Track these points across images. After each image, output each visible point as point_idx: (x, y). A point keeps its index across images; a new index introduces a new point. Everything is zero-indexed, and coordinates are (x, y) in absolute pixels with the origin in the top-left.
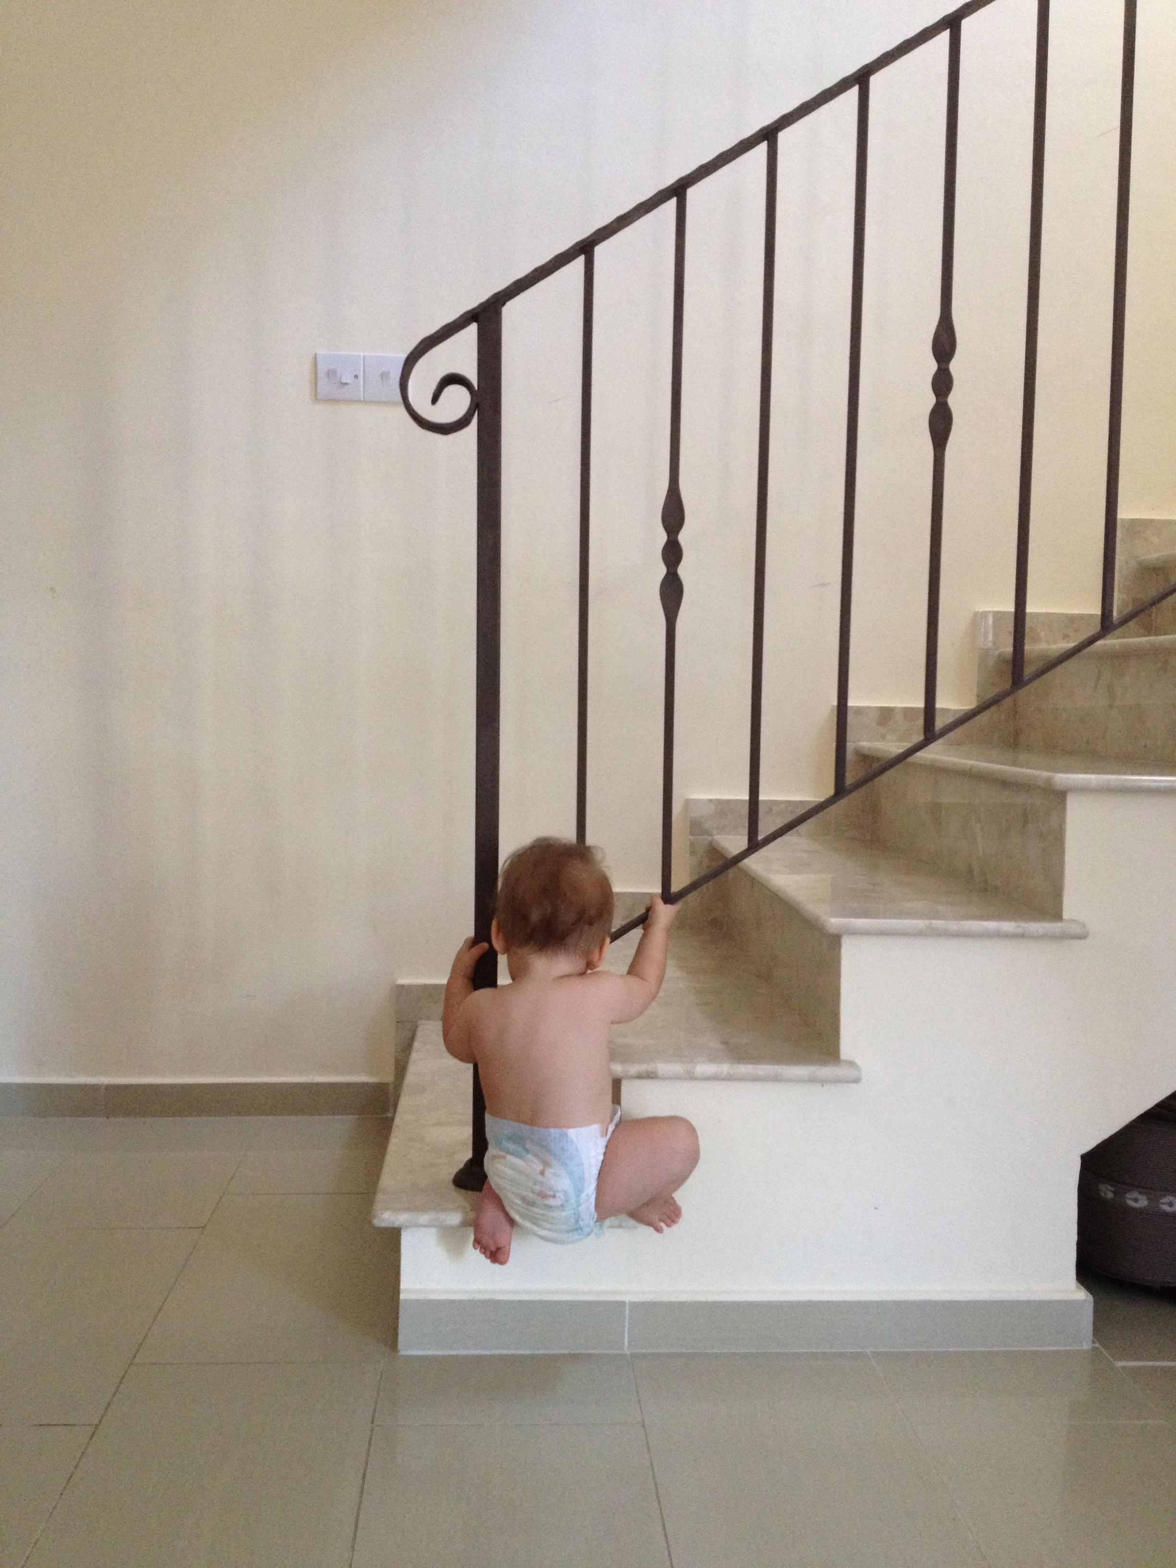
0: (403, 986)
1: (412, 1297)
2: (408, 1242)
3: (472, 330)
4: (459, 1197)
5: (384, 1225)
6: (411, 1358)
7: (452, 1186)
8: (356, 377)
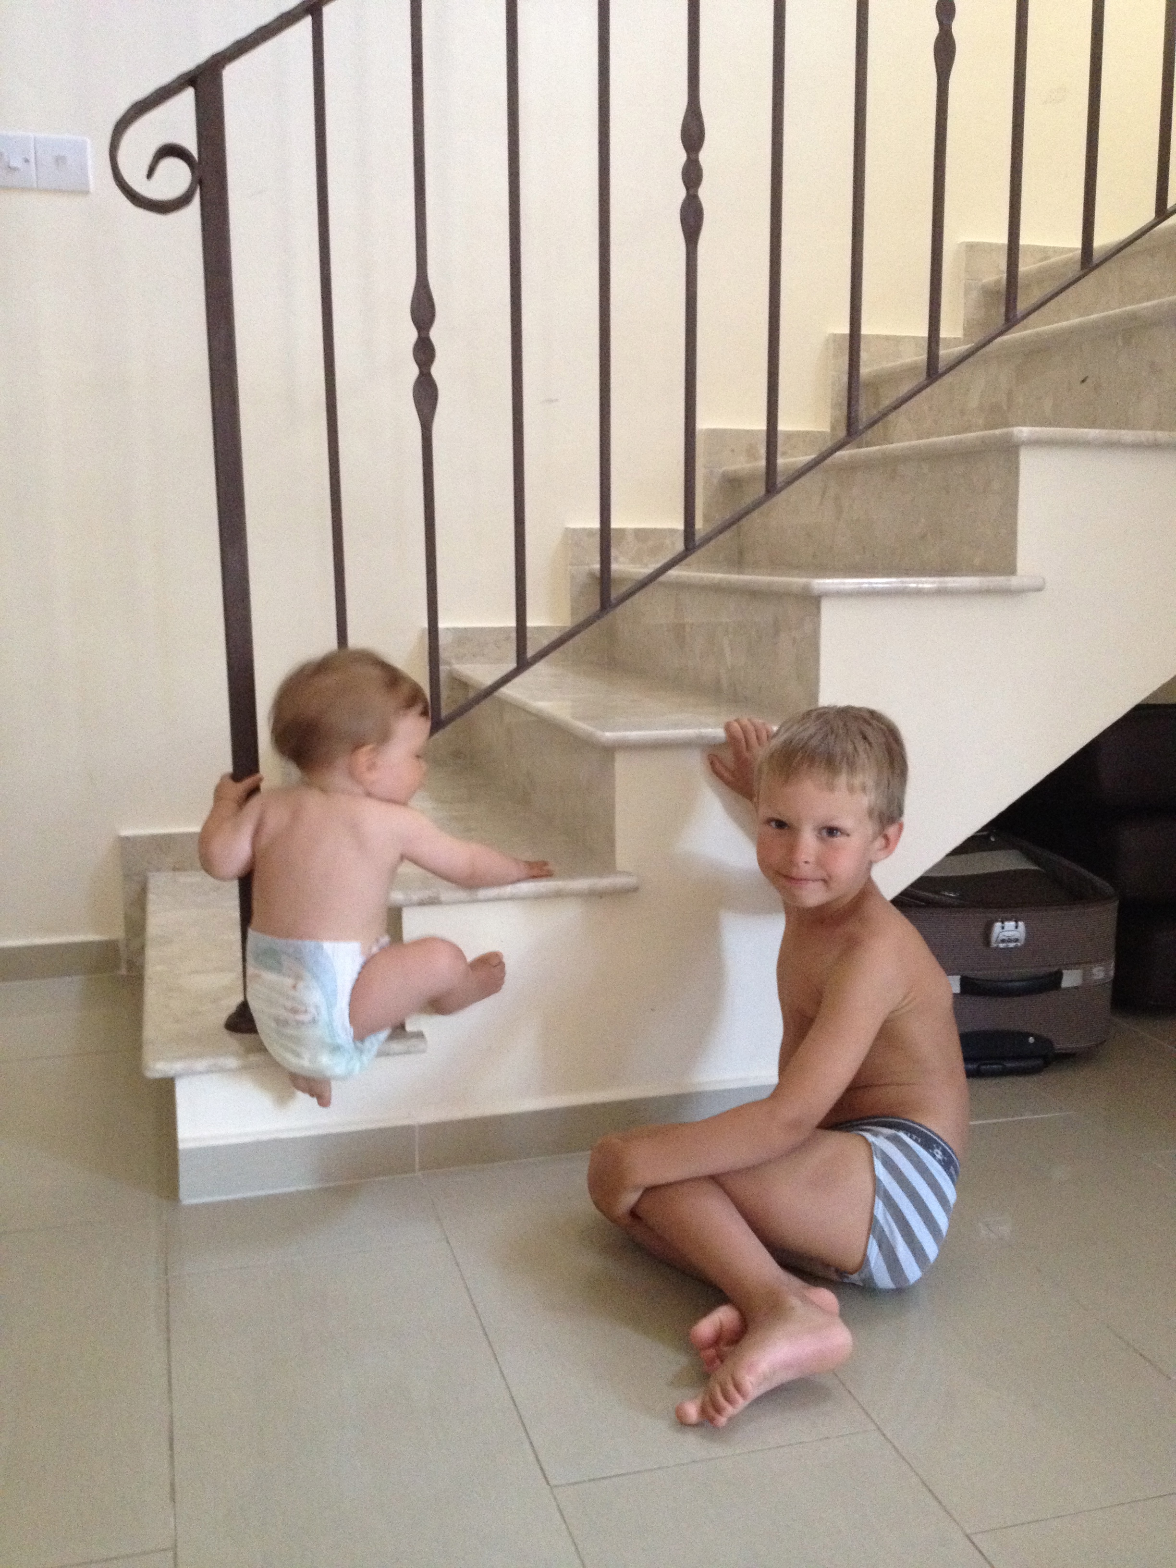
0: (127, 838)
1: (192, 1145)
2: (183, 1093)
3: (188, 96)
4: (233, 1041)
5: (158, 1075)
6: (196, 1207)
7: (225, 1031)
8: (27, 161)
